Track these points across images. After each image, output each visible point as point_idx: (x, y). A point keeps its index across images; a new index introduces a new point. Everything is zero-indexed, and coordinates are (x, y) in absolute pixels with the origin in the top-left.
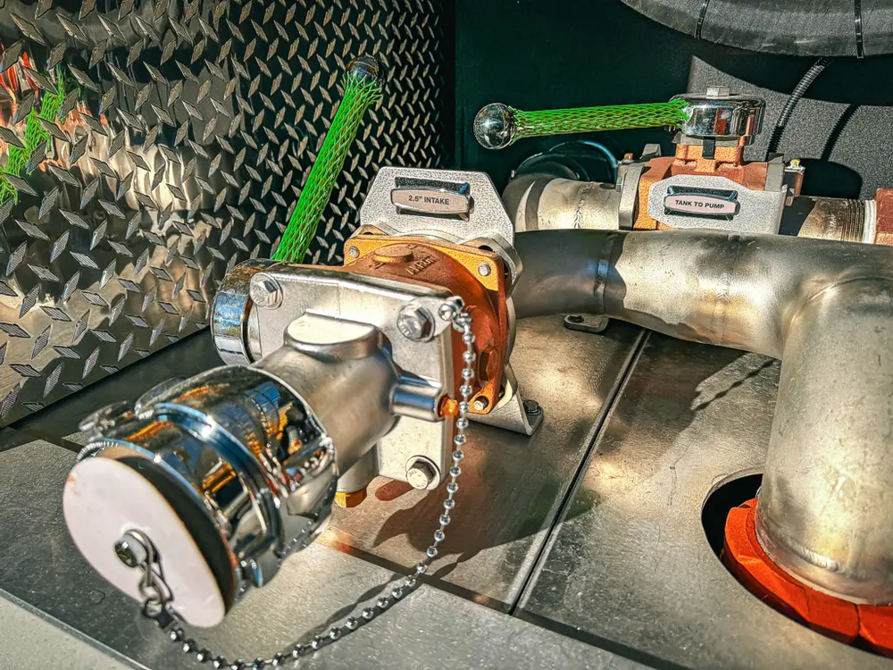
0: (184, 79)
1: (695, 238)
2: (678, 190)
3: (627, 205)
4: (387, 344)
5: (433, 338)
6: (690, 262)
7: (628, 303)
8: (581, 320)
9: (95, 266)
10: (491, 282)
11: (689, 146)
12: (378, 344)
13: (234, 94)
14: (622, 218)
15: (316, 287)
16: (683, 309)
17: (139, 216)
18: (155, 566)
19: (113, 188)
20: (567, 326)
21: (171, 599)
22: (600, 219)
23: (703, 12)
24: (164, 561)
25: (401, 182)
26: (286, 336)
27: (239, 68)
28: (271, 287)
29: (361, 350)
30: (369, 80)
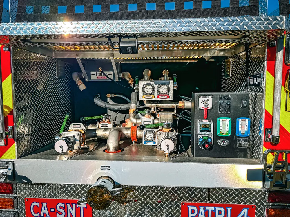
1: (103, 128)
2: (102, 124)
3: (98, 127)
4: (75, 136)
5: (79, 135)
6: (102, 131)
7: (97, 135)
10: (83, 132)
11: (104, 120)
22: (94, 128)
25: (74, 125)
28: (64, 133)
29: (73, 137)
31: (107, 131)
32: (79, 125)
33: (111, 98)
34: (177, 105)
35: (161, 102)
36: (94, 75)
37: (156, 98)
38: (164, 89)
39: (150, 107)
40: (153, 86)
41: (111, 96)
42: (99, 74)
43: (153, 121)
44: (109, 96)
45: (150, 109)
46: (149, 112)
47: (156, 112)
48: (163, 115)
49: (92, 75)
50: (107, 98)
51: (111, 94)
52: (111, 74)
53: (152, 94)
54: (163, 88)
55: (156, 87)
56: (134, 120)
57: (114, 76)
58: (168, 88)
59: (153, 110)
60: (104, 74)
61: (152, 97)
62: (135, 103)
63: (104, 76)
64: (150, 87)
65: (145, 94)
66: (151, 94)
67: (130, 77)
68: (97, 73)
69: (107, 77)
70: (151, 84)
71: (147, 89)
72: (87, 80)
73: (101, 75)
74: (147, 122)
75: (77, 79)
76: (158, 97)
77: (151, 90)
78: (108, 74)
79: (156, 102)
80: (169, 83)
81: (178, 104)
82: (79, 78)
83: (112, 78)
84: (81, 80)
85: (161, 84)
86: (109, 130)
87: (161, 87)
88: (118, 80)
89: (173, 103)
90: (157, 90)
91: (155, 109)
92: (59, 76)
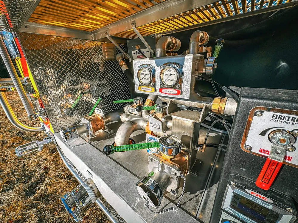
4: (87, 124)
6: (125, 116)
31: (128, 118)
34: (208, 105)
38: (171, 74)
47: (167, 113)
49: (133, 54)
61: (151, 89)
64: (148, 71)
68: (136, 52)
70: (150, 65)
71: (143, 74)
72: (130, 60)
74: (155, 125)
76: (161, 91)
81: (211, 104)
82: (121, 59)
84: (123, 61)
87: (166, 72)
89: (200, 101)
92: (106, 59)
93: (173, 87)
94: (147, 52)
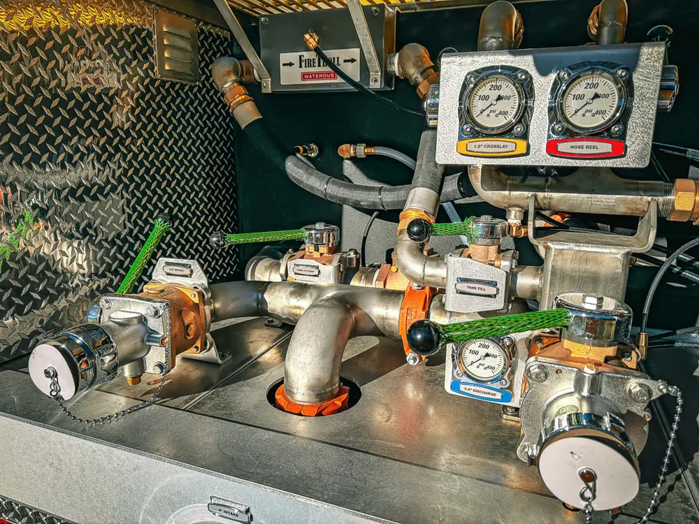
0: (100, 201)
2: (298, 265)
3: (282, 271)
4: (146, 320)
5: (159, 317)
6: (287, 293)
7: (268, 309)
8: (272, 321)
9: (39, 298)
10: (196, 300)
11: (309, 247)
12: (142, 320)
13: (123, 206)
14: (281, 276)
15: (122, 301)
16: (286, 311)
17: (62, 277)
18: (56, 379)
19: (51, 265)
20: (266, 325)
21: (59, 391)
23: (325, 189)
24: (58, 377)
25: (168, 264)
26: (109, 317)
27: (126, 195)
28: (107, 301)
29: (135, 321)
30: (165, 222)
31: (304, 297)
32: (184, 265)
33: (354, 160)
34: (661, 199)
35: (562, 178)
36: (291, 64)
37: (539, 157)
38: (596, 96)
39: (502, 206)
40: (522, 83)
41: (355, 153)
42: (310, 63)
43: (511, 277)
44: (348, 151)
45: (501, 213)
46: (491, 232)
47: (531, 234)
48: (569, 256)
49: (284, 65)
50: (342, 159)
51: (354, 142)
52: (353, 61)
53: (518, 128)
54: (590, 93)
55: (543, 85)
56: (415, 266)
57: (364, 69)
58: (627, 89)
59: (514, 219)
60: (328, 62)
61: (511, 147)
62: (429, 182)
63: (328, 69)
64: (508, 89)
65: (471, 129)
66: (506, 132)
67: (426, 65)
68: (300, 56)
69: (338, 72)
70: (515, 70)
71: (486, 98)
72: (267, 87)
73: (316, 64)
74: (477, 286)
75: (226, 83)
76: (552, 149)
77: (511, 106)
78: (341, 61)
79: (540, 181)
80: (636, 58)
81: (668, 192)
82: (234, 78)
83: (357, 79)
84: (241, 87)
85: (579, 70)
86: (311, 295)
87: (579, 88)
88: (377, 85)
89: (637, 191)
90: (550, 109)
91: (526, 214)
92: (165, 73)
93: (597, 134)
94: (345, 61)
